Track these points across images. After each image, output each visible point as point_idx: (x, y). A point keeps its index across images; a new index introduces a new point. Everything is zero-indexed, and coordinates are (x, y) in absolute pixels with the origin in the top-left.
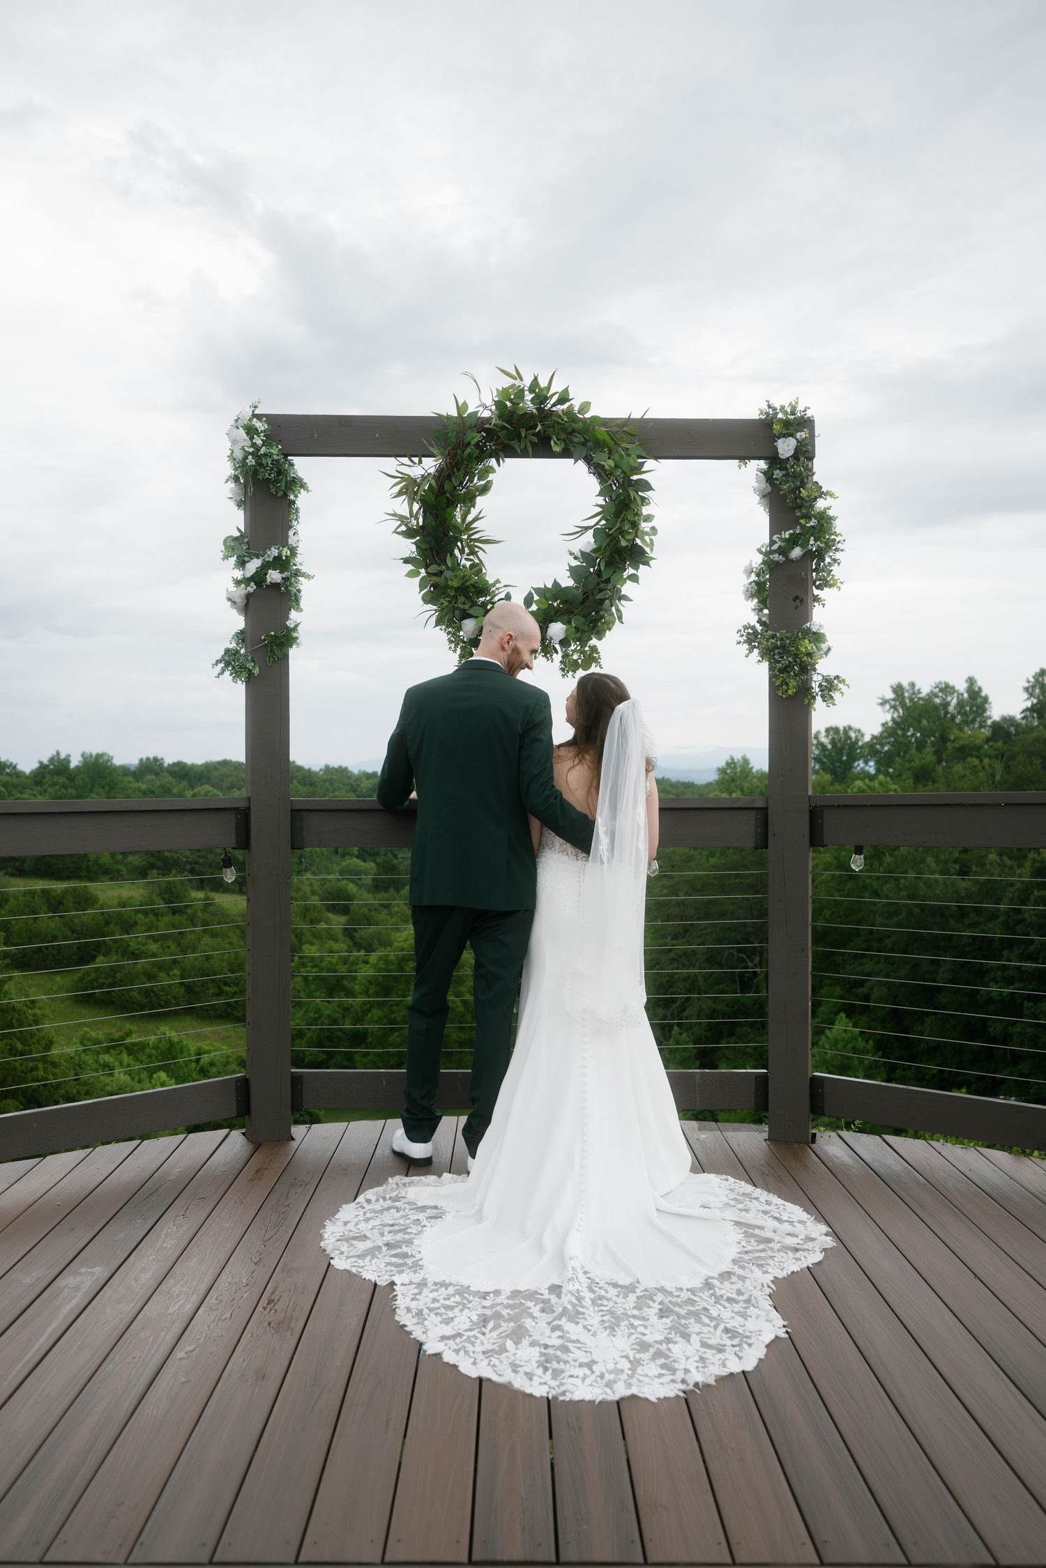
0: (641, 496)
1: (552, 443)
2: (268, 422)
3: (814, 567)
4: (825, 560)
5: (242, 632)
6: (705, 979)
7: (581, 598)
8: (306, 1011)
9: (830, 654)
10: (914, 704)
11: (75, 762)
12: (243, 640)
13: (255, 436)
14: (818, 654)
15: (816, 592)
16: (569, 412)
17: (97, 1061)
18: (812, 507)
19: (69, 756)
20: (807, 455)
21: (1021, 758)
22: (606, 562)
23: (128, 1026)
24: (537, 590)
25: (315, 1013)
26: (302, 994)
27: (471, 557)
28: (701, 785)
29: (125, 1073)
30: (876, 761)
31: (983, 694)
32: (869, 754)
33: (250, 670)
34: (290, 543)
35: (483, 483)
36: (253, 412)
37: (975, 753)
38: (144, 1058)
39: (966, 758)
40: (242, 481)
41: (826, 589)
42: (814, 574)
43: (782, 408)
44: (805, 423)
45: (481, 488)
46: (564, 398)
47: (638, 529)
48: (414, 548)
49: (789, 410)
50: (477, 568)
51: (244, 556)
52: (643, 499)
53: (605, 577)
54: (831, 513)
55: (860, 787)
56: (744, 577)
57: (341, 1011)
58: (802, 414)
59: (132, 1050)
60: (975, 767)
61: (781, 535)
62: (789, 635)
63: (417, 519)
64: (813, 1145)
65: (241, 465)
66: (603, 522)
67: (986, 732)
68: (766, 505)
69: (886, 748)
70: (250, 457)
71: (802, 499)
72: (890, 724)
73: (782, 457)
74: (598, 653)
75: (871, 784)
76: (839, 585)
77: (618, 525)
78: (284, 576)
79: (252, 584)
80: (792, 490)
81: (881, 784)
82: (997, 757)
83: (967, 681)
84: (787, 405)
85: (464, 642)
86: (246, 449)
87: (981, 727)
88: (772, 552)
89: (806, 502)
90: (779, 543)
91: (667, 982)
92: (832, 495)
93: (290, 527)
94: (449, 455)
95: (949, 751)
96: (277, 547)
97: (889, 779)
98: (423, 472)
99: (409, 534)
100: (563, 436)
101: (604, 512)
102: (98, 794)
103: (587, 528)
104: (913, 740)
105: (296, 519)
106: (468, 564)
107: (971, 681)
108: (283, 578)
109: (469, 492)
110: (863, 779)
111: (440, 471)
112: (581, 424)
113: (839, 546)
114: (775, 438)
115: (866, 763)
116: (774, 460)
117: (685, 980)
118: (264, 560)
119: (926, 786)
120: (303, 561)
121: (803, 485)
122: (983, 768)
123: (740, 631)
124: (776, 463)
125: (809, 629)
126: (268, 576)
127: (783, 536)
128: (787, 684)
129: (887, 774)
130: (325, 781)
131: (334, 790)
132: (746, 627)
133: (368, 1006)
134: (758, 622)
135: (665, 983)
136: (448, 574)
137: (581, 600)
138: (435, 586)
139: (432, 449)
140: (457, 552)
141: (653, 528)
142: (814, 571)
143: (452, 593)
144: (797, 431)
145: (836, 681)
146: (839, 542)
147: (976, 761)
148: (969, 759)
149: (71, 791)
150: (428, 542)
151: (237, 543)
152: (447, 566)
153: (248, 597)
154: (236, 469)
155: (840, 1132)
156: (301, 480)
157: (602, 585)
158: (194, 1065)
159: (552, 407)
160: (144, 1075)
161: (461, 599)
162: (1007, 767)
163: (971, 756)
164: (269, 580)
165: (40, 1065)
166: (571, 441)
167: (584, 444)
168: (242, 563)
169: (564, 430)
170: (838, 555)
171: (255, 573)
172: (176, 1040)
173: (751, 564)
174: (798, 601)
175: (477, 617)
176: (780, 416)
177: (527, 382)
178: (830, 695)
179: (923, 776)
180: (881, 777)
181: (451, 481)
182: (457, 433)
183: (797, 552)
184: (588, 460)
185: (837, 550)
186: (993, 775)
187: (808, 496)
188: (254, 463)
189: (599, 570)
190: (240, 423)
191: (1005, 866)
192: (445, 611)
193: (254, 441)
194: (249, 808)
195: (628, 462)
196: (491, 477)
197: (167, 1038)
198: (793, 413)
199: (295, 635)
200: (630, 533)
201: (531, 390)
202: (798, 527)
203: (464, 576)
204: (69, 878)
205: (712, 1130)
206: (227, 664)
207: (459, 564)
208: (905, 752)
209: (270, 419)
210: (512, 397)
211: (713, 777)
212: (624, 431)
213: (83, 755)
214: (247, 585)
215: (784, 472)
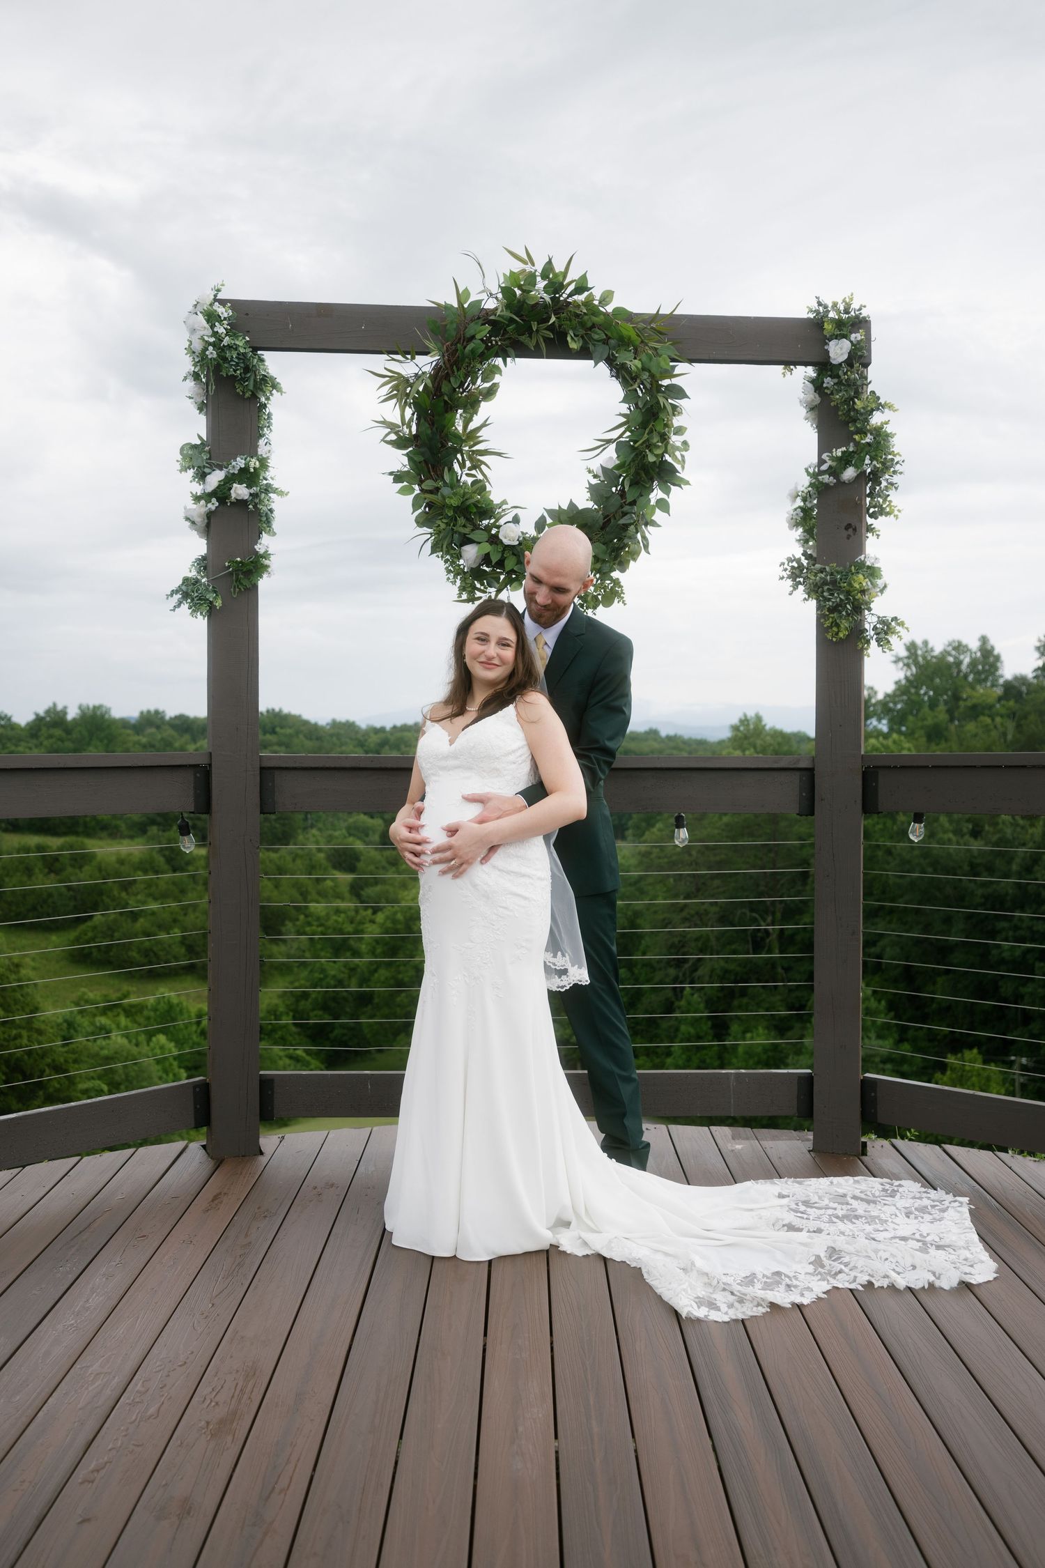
0: (671, 404)
1: (569, 339)
2: (232, 308)
3: (868, 491)
4: (881, 483)
5: (204, 558)
6: (718, 939)
7: (601, 522)
8: (311, 971)
9: (886, 592)
10: (928, 662)
11: (72, 714)
12: (205, 568)
13: (217, 324)
14: (873, 591)
15: (870, 521)
16: (588, 303)
17: (93, 1024)
18: (867, 421)
19: (65, 708)
20: (862, 361)
21: (1032, 717)
22: (631, 480)
23: (126, 987)
24: (550, 512)
25: (320, 973)
26: (307, 954)
27: (473, 472)
28: (714, 743)
29: (123, 1035)
30: (889, 720)
31: (996, 652)
32: (882, 712)
33: (211, 602)
34: (259, 453)
35: (487, 385)
36: (215, 296)
37: (987, 712)
38: (141, 1020)
39: (978, 716)
40: (204, 380)
41: (881, 519)
42: (868, 500)
43: (835, 305)
44: (860, 323)
45: (484, 391)
46: (581, 287)
47: (668, 443)
48: (405, 460)
49: (842, 308)
50: (480, 487)
51: (204, 467)
52: (674, 407)
53: (629, 499)
54: (889, 429)
55: (873, 746)
56: (788, 502)
57: (347, 971)
58: (857, 313)
59: (131, 1012)
60: (987, 726)
61: (832, 452)
62: (840, 569)
63: (409, 427)
64: (864, 1158)
65: (201, 359)
66: (628, 434)
67: (999, 691)
68: (814, 419)
69: (899, 706)
70: (211, 348)
71: (857, 411)
72: (903, 682)
73: (834, 362)
74: (621, 587)
75: (885, 742)
76: (896, 513)
77: (646, 436)
78: (252, 491)
79: (214, 500)
80: (845, 401)
81: (894, 742)
82: (1008, 716)
83: (979, 640)
84: (840, 301)
85: (465, 573)
86: (206, 338)
87: (993, 686)
88: (821, 473)
89: (861, 414)
90: (829, 463)
91: (680, 942)
92: (890, 407)
93: (261, 436)
94: (447, 351)
95: (961, 710)
96: (244, 457)
97: (902, 738)
98: (416, 370)
99: (400, 443)
100: (581, 332)
101: (628, 421)
102: (96, 747)
103: (609, 441)
104: (926, 698)
105: (269, 427)
106: (470, 480)
107: (984, 640)
108: (251, 494)
109: (471, 394)
110: (877, 737)
111: (437, 369)
112: (602, 317)
113: (898, 467)
114: (825, 340)
115: (879, 720)
116: (824, 366)
117: (697, 940)
118: (228, 472)
119: (937, 744)
120: (276, 475)
121: (858, 394)
122: (995, 727)
123: (783, 564)
124: (827, 370)
125: (863, 563)
126: (232, 491)
127: (834, 454)
128: (838, 626)
129: (900, 732)
130: (332, 735)
131: (342, 745)
132: (790, 560)
133: (375, 967)
134: (803, 555)
135: (677, 943)
136: (446, 491)
137: (601, 524)
138: (430, 505)
139: (427, 343)
140: (456, 467)
141: (685, 443)
142: (868, 496)
143: (450, 513)
144: (851, 333)
145: (893, 623)
146: (897, 463)
147: (988, 720)
148: (982, 718)
149: (69, 745)
150: (422, 454)
151: (196, 451)
152: (445, 482)
153: (210, 515)
154: (195, 365)
155: (893, 1140)
156: (273, 379)
157: (626, 508)
158: (194, 1028)
159: (568, 298)
160: (142, 1038)
161: (461, 521)
162: (1019, 727)
163: (983, 714)
164: (233, 496)
165: (24, 1033)
166: (591, 338)
167: (605, 342)
168: (202, 476)
169: (582, 324)
170: (895, 479)
171: (217, 487)
172: (175, 1001)
173: (796, 488)
174: (851, 530)
175: (480, 543)
176: (832, 315)
177: (539, 267)
178: (887, 639)
179: (935, 734)
180: (895, 736)
181: (450, 382)
182: (457, 326)
183: (849, 473)
184: (610, 361)
185: (895, 472)
186: (1005, 734)
187: (863, 408)
188: (215, 356)
189: (623, 490)
190: (199, 308)
191: (1017, 825)
192: (441, 535)
193: (215, 330)
194: (210, 765)
195: (658, 364)
196: (497, 379)
197: (166, 1000)
198: (847, 311)
199: (266, 562)
200: (659, 447)
201: (544, 276)
202: (852, 444)
203: (465, 494)
204: (65, 834)
205: (747, 1139)
206: (186, 595)
207: (458, 481)
208: (918, 711)
209: (236, 305)
210: (522, 283)
211: (726, 734)
212: (652, 328)
213: (80, 707)
214: (208, 501)
215: (836, 380)
